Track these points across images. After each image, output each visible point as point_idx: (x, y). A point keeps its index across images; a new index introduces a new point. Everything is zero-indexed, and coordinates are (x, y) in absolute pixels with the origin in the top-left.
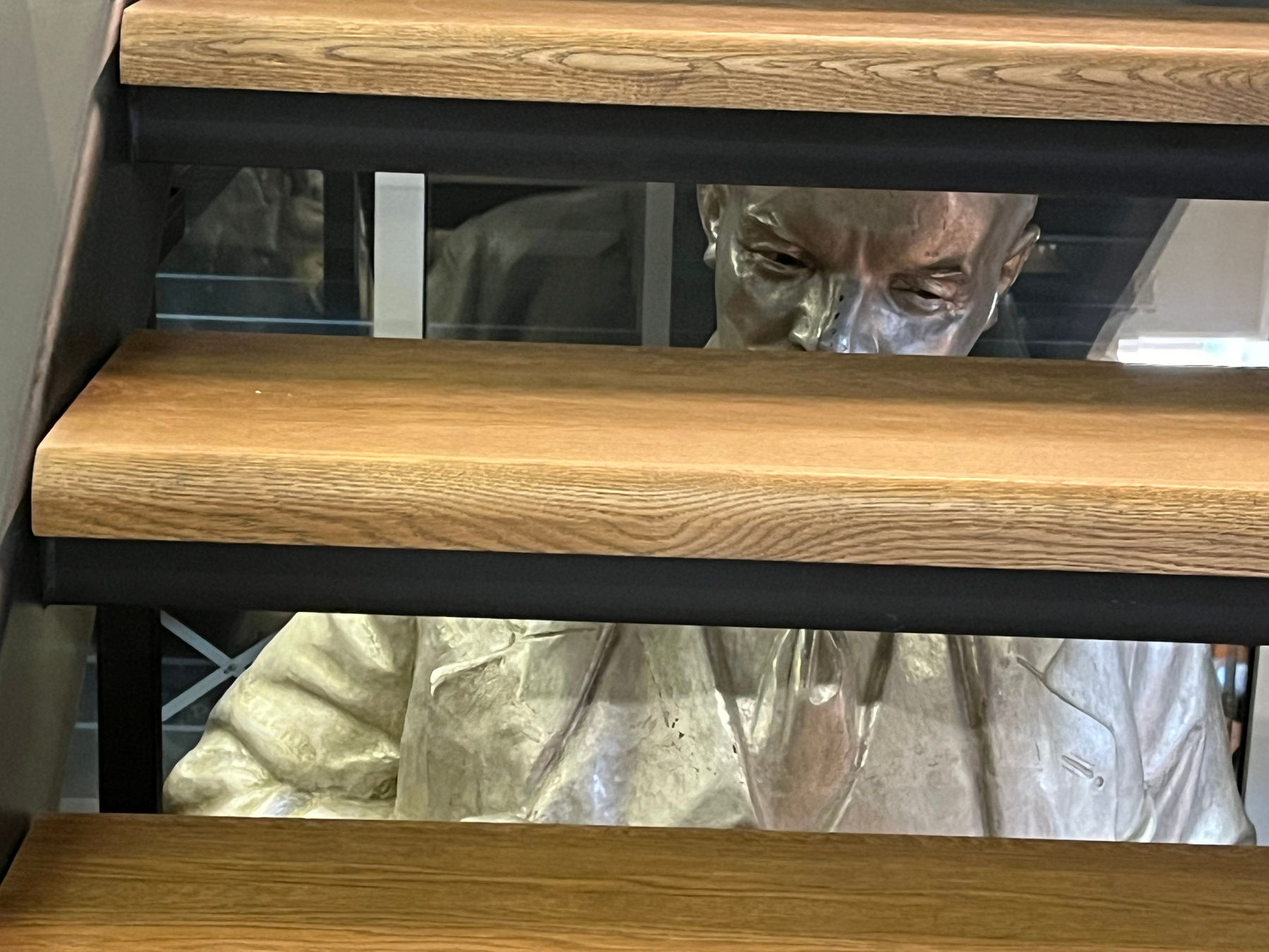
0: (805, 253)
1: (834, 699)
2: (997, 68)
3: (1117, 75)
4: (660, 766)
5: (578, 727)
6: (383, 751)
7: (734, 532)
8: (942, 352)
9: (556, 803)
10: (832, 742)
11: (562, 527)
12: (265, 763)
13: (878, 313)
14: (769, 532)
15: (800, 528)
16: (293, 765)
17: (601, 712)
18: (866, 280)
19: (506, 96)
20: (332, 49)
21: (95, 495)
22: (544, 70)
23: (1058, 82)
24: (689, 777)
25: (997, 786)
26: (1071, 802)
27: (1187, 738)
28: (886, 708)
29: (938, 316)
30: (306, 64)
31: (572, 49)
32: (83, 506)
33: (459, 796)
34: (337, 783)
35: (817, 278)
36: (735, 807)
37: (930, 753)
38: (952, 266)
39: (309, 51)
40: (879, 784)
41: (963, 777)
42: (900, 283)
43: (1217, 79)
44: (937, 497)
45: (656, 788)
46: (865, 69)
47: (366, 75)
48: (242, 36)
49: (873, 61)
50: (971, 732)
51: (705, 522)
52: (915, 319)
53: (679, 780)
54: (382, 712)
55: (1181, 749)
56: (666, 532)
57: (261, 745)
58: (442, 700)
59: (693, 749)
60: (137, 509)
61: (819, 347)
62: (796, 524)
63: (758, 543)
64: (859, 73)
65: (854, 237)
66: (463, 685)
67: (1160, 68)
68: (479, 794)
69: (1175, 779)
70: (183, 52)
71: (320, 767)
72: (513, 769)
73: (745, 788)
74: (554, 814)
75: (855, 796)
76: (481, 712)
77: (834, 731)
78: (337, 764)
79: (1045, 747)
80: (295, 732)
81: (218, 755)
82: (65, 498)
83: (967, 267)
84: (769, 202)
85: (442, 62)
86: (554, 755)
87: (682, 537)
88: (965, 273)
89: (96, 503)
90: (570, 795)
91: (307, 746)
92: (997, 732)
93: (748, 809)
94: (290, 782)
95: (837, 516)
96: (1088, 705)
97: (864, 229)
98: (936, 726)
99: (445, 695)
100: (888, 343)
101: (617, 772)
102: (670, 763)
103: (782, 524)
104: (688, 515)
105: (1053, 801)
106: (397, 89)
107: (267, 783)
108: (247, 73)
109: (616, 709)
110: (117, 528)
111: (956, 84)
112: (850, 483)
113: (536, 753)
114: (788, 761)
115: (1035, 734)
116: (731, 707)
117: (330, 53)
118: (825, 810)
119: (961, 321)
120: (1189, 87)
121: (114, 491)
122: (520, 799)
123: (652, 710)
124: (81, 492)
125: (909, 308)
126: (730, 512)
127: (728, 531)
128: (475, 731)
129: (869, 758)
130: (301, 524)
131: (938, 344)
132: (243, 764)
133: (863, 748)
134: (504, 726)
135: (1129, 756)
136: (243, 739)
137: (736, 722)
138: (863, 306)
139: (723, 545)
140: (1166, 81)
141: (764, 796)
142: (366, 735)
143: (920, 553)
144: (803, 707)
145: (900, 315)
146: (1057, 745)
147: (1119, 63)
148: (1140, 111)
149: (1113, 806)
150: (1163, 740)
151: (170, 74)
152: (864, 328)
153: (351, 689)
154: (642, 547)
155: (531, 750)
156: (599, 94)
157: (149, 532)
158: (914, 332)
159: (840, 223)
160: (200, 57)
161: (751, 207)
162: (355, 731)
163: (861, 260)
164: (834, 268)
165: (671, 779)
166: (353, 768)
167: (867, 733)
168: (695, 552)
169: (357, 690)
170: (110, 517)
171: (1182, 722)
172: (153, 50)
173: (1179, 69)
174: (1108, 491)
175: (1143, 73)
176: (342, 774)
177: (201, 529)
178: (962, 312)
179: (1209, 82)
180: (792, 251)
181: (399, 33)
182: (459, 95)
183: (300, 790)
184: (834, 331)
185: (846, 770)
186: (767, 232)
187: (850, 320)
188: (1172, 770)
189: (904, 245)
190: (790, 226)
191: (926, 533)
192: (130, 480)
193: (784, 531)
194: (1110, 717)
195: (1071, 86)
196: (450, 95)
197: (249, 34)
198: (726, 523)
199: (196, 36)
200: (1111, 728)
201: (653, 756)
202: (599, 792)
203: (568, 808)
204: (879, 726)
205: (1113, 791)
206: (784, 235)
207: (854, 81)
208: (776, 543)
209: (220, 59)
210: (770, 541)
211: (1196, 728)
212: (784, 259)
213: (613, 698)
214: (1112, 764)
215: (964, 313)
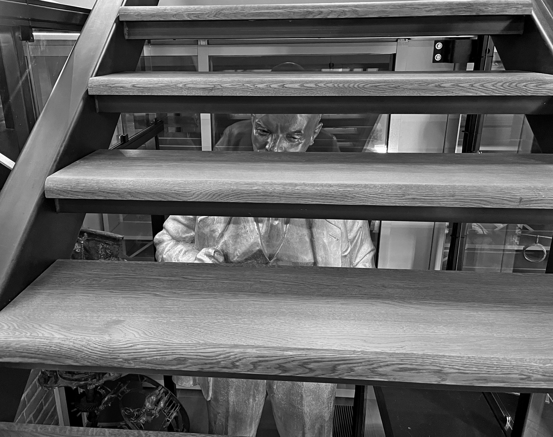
0: (268, 130)
1: (278, 223)
2: (285, 84)
3: (313, 85)
4: (243, 237)
5: (227, 230)
6: (192, 234)
7: (206, 195)
8: (298, 151)
9: (222, 245)
10: (278, 232)
11: (165, 194)
12: (171, 236)
13: (284, 142)
14: (214, 195)
15: (221, 194)
16: (175, 236)
17: (231, 226)
18: (281, 135)
19: (173, 94)
20: (134, 85)
21: (58, 188)
22: (181, 88)
23: (299, 87)
24: (249, 240)
25: (314, 241)
26: (331, 244)
27: (359, 230)
28: (291, 225)
29: (297, 142)
30: (128, 89)
31: (187, 83)
32: (56, 191)
33: (204, 243)
34: (184, 240)
35: (271, 135)
36: (258, 246)
37: (300, 235)
38: (299, 132)
39: (129, 86)
40: (289, 241)
41: (307, 239)
42: (288, 136)
43: (336, 85)
44: (254, 186)
45: (242, 242)
46: (254, 86)
47: (142, 90)
48: (114, 83)
49: (256, 84)
50: (309, 230)
51: (199, 193)
52: (292, 143)
53: (247, 240)
54: (191, 226)
55: (357, 232)
56: (190, 195)
57: (170, 232)
58: (200, 224)
59: (250, 234)
60: (68, 192)
61: (270, 150)
62: (220, 193)
63: (212, 198)
64: (253, 87)
65: (277, 126)
66: (204, 221)
67: (323, 83)
68: (208, 243)
69: (356, 238)
70: (102, 87)
71: (181, 237)
72: (214, 238)
73: (260, 242)
74: (222, 247)
75: (283, 244)
76: (208, 226)
77: (278, 231)
78: (184, 236)
79: (325, 233)
80: (176, 230)
81: (163, 234)
82: (52, 189)
83: (303, 132)
84: (260, 119)
85: (158, 87)
86: (222, 235)
87: (194, 196)
88: (302, 133)
89: (58, 190)
90: (225, 243)
91: (178, 233)
92: (314, 230)
93: (260, 247)
94: (175, 240)
95: (230, 191)
96: (335, 224)
97: (279, 124)
98: (301, 228)
99: (201, 223)
100: (286, 149)
101: (235, 239)
102: (245, 237)
103: (217, 193)
104: (195, 191)
105: (327, 244)
106: (149, 94)
107: (171, 240)
108: (116, 91)
109: (235, 226)
110: (64, 196)
111: (275, 88)
112: (233, 183)
113: (218, 235)
114: (269, 236)
115: (323, 230)
116: (258, 225)
117: (134, 86)
118: (277, 246)
119: (302, 144)
120: (330, 87)
121: (62, 187)
122: (216, 244)
123: (242, 226)
124: (55, 188)
125: (291, 141)
126: (205, 190)
127: (205, 195)
128: (207, 230)
129: (286, 236)
130: (105, 194)
131: (297, 149)
132: (167, 236)
133: (285, 234)
134: (212, 229)
135: (344, 234)
136: (167, 231)
137: (258, 228)
138: (280, 141)
139: (204, 198)
140: (324, 86)
141: (265, 244)
142: (189, 230)
143: (250, 199)
144: (272, 226)
145: (289, 142)
146: (328, 232)
147: (313, 82)
148: (319, 93)
149: (341, 245)
150: (353, 230)
151: (99, 92)
152: (281, 146)
153: (185, 221)
154: (185, 199)
155: (217, 234)
156: (194, 94)
157: (71, 197)
158: (292, 146)
159: (274, 123)
160: (105, 88)
161: (257, 120)
162: (187, 229)
163: (279, 131)
164: (274, 133)
165: (245, 240)
166: (187, 237)
167: (286, 231)
168: (197, 200)
169: (186, 221)
170: (62, 193)
171: (357, 226)
172: (95, 87)
173: (327, 83)
174: (295, 184)
175: (319, 85)
176: (185, 238)
177: (82, 196)
178: (302, 142)
179: (334, 86)
180: (266, 129)
181: (149, 81)
182: (163, 95)
183: (177, 241)
184: (273, 146)
185: (281, 238)
186: (260, 125)
187: (277, 144)
188: (355, 237)
189: (288, 127)
190: (264, 123)
191: (251, 195)
192: (66, 185)
193: (218, 195)
194: (340, 226)
195: (303, 88)
196: (161, 95)
197: (116, 82)
198: (204, 193)
199: (104, 83)
200: (340, 228)
201: (242, 235)
202: (231, 243)
203: (224, 246)
204: (288, 229)
205: (340, 242)
206: (263, 126)
207: (252, 89)
208: (216, 198)
209: (109, 88)
210: (214, 197)
211: (361, 228)
212: (264, 131)
213: (234, 223)
214: (340, 236)
215: (303, 142)
